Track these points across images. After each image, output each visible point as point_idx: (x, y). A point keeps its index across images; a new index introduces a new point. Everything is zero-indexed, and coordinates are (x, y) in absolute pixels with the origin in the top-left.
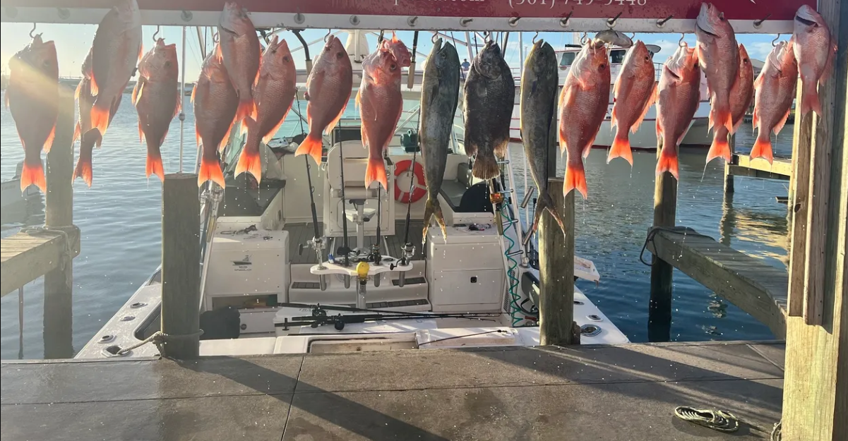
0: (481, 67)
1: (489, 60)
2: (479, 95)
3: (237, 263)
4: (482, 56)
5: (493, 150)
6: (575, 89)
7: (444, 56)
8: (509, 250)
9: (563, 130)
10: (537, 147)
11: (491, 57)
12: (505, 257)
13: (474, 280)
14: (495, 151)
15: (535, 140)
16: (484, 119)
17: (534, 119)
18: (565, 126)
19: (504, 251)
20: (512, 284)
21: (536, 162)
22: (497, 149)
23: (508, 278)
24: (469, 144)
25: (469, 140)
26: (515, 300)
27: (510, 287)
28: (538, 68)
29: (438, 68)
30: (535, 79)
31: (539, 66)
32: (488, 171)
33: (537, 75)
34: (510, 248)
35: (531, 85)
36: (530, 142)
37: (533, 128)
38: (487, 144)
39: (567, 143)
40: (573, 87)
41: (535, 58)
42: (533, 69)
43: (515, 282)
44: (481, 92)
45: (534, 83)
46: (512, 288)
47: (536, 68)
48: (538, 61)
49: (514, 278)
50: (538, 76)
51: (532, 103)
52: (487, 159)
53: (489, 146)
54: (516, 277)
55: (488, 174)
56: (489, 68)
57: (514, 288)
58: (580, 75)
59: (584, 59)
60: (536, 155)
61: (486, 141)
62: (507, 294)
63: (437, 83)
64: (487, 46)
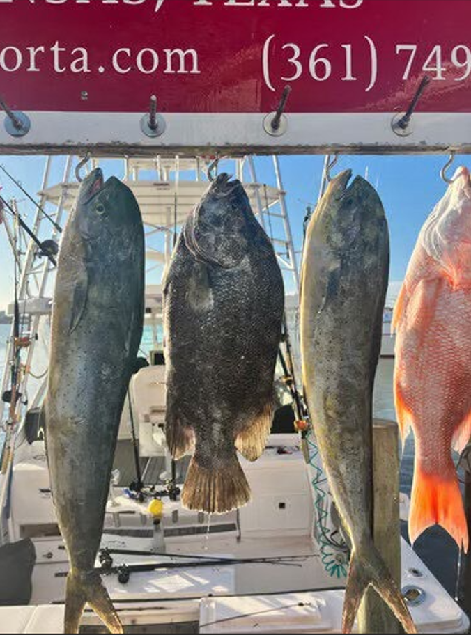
0: (198, 236)
1: (217, 221)
2: (195, 307)
3: (43, 491)
4: (202, 211)
5: (234, 440)
6: (433, 289)
7: (100, 209)
8: (317, 478)
9: (404, 385)
10: (344, 430)
11: (221, 212)
12: (313, 488)
13: (282, 506)
14: (239, 443)
15: (340, 414)
16: (210, 367)
17: (335, 364)
18: (409, 376)
19: (311, 481)
20: (320, 515)
21: (343, 468)
22: (244, 438)
23: (316, 510)
24: (175, 425)
25: (176, 417)
26: (324, 533)
27: (318, 519)
28: (340, 236)
29: (84, 240)
30: (335, 265)
31: (345, 232)
32: (222, 493)
33: (341, 255)
34: (318, 475)
35: (326, 280)
36: (328, 417)
37: (334, 384)
38: (217, 427)
39: (416, 416)
40: (428, 283)
41: (334, 213)
42: (329, 239)
43: (324, 514)
44: (199, 298)
45: (333, 274)
46: (320, 520)
47: (337, 239)
48: (339, 221)
49: (322, 511)
50: (342, 257)
51: (328, 323)
52: (218, 463)
53: (224, 432)
54: (324, 509)
55: (222, 500)
56: (218, 240)
57: (323, 521)
58: (446, 254)
59: (453, 212)
60: (342, 449)
61: (214, 420)
62: (316, 528)
63: (83, 276)
64: (213, 186)
